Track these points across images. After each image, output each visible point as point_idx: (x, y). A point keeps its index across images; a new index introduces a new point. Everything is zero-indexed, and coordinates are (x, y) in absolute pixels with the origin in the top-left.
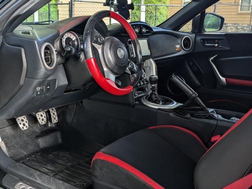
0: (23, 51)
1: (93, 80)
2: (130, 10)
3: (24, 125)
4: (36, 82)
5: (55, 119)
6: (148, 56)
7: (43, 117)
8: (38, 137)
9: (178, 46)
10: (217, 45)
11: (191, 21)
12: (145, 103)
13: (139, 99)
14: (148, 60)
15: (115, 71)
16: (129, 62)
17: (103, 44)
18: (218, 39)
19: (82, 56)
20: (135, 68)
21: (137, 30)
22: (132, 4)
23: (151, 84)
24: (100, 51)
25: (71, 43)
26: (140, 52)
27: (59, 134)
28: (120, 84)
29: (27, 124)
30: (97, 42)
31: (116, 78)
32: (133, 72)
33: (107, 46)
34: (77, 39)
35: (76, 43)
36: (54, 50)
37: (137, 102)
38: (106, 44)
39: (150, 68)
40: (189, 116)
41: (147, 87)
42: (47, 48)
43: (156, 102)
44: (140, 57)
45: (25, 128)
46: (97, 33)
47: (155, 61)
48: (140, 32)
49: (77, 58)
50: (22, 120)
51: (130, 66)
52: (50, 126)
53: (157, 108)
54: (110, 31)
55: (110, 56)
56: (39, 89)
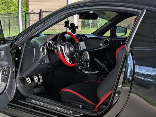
0: (34, 49)
1: (60, 60)
2: (76, 29)
3: (29, 81)
4: (39, 61)
5: (41, 80)
6: (85, 50)
7: (37, 79)
8: (34, 88)
9: (101, 44)
10: (122, 43)
11: (110, 30)
12: (83, 71)
13: (81, 70)
14: (85, 52)
15: (69, 56)
16: (75, 53)
17: (64, 45)
18: (122, 40)
19: (56, 51)
20: (78, 55)
21: (79, 38)
22: (77, 26)
23: (86, 62)
24: (63, 48)
25: (50, 45)
26: (80, 48)
27: (43, 88)
28: (71, 62)
29: (30, 81)
30: (62, 45)
31: (70, 60)
32: (77, 57)
33: (66, 46)
34: (53, 43)
35: (52, 45)
36: (45, 48)
37: (80, 71)
38: (65, 46)
39: (86, 55)
40: (102, 76)
41: (85, 64)
42: (43, 48)
43: (89, 71)
44: (80, 50)
45: (29, 83)
46: (62, 41)
47: (89, 52)
48: (81, 38)
49: (54, 51)
50: (28, 79)
51: (75, 54)
52: (38, 83)
53: (88, 73)
54: (67, 39)
55: (67, 51)
56: (39, 64)
